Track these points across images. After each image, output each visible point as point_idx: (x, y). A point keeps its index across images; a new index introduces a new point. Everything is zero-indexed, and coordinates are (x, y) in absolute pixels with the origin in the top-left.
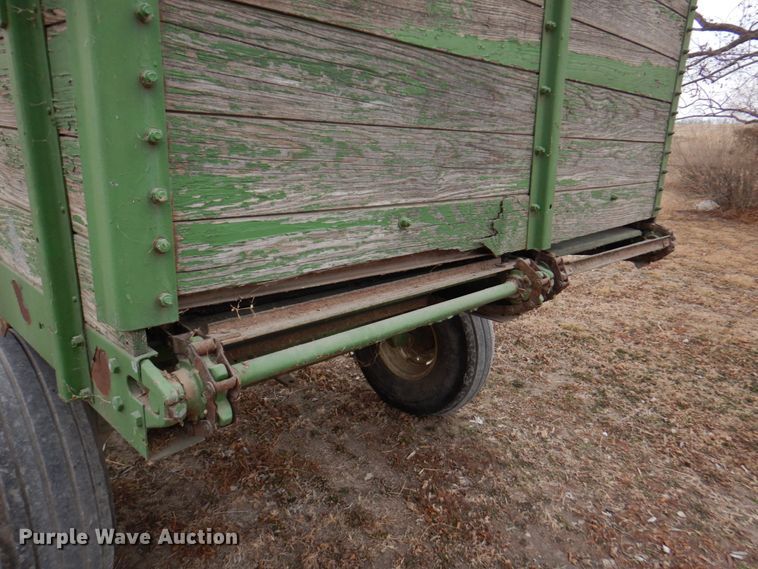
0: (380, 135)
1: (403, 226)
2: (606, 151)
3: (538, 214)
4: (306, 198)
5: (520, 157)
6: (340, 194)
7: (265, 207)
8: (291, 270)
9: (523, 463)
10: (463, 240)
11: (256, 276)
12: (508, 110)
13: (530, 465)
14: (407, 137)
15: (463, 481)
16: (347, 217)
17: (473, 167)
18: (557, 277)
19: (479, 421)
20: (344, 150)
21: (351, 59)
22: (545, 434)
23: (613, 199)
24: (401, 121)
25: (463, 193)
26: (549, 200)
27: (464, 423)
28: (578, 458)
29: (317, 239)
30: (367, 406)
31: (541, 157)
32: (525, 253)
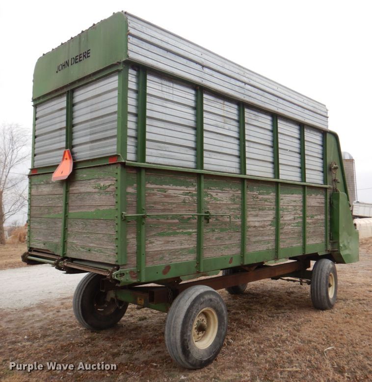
0: (43, 230)
6: (39, 238)
12: (58, 226)
17: (53, 236)
20: (40, 232)
23: (90, 251)
25: (52, 241)
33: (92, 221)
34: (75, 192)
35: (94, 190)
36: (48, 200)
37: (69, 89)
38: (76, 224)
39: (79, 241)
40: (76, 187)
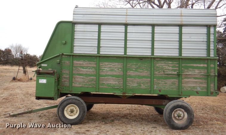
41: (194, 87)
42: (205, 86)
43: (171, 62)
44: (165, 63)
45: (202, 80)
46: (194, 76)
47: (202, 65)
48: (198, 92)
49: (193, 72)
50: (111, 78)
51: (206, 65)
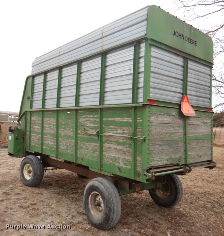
0: (165, 150)
1: (168, 160)
2: (197, 149)
3: (186, 159)
4: (158, 158)
5: (182, 151)
6: (161, 157)
7: (155, 158)
8: (157, 165)
9: (192, 217)
10: (175, 162)
11: (155, 165)
12: (180, 146)
13: (194, 217)
14: (168, 150)
15: (178, 219)
16: (162, 159)
17: (176, 153)
18: (190, 169)
19: (181, 209)
20: (162, 152)
21: (162, 143)
22: (198, 212)
23: (200, 156)
24: (167, 149)
25: (175, 156)
26: (187, 157)
27: (178, 210)
28: (205, 216)
29: (159, 162)
30: (153, 205)
31: (185, 151)
32: (184, 165)
33: (200, 140)
34: (191, 123)
35: (201, 124)
36: (170, 127)
37: (186, 57)
38: (192, 143)
39: (195, 153)
40: (191, 121)
41: (116, 158)
42: (129, 158)
43: (91, 116)
44: (87, 117)
45: (126, 147)
46: (116, 138)
47: (125, 120)
48: (121, 169)
49: (115, 132)
50: (49, 137)
51: (130, 120)
